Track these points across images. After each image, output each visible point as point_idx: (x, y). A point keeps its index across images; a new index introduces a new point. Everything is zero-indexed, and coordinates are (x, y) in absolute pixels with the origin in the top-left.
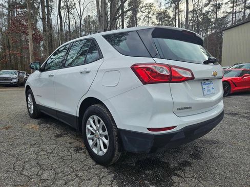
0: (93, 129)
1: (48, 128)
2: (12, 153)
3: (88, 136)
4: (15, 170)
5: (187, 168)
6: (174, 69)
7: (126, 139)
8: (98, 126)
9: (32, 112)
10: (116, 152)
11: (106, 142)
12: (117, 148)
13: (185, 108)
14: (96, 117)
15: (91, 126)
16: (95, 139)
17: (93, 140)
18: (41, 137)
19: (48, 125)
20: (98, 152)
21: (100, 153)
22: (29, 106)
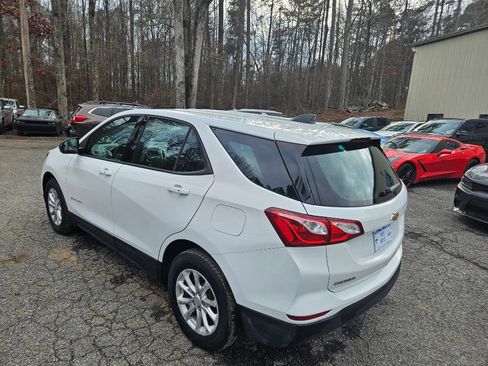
0: (190, 290)
1: (94, 260)
2: (42, 321)
3: (180, 298)
4: (60, 360)
5: (338, 356)
6: (335, 224)
7: (250, 322)
8: (200, 287)
9: (58, 223)
10: (231, 337)
11: (214, 316)
12: (233, 331)
13: (346, 281)
14: (196, 274)
15: (185, 283)
16: (193, 306)
17: (188, 306)
18: (86, 282)
19: (93, 253)
20: (197, 328)
21: (202, 331)
22: (51, 210)
